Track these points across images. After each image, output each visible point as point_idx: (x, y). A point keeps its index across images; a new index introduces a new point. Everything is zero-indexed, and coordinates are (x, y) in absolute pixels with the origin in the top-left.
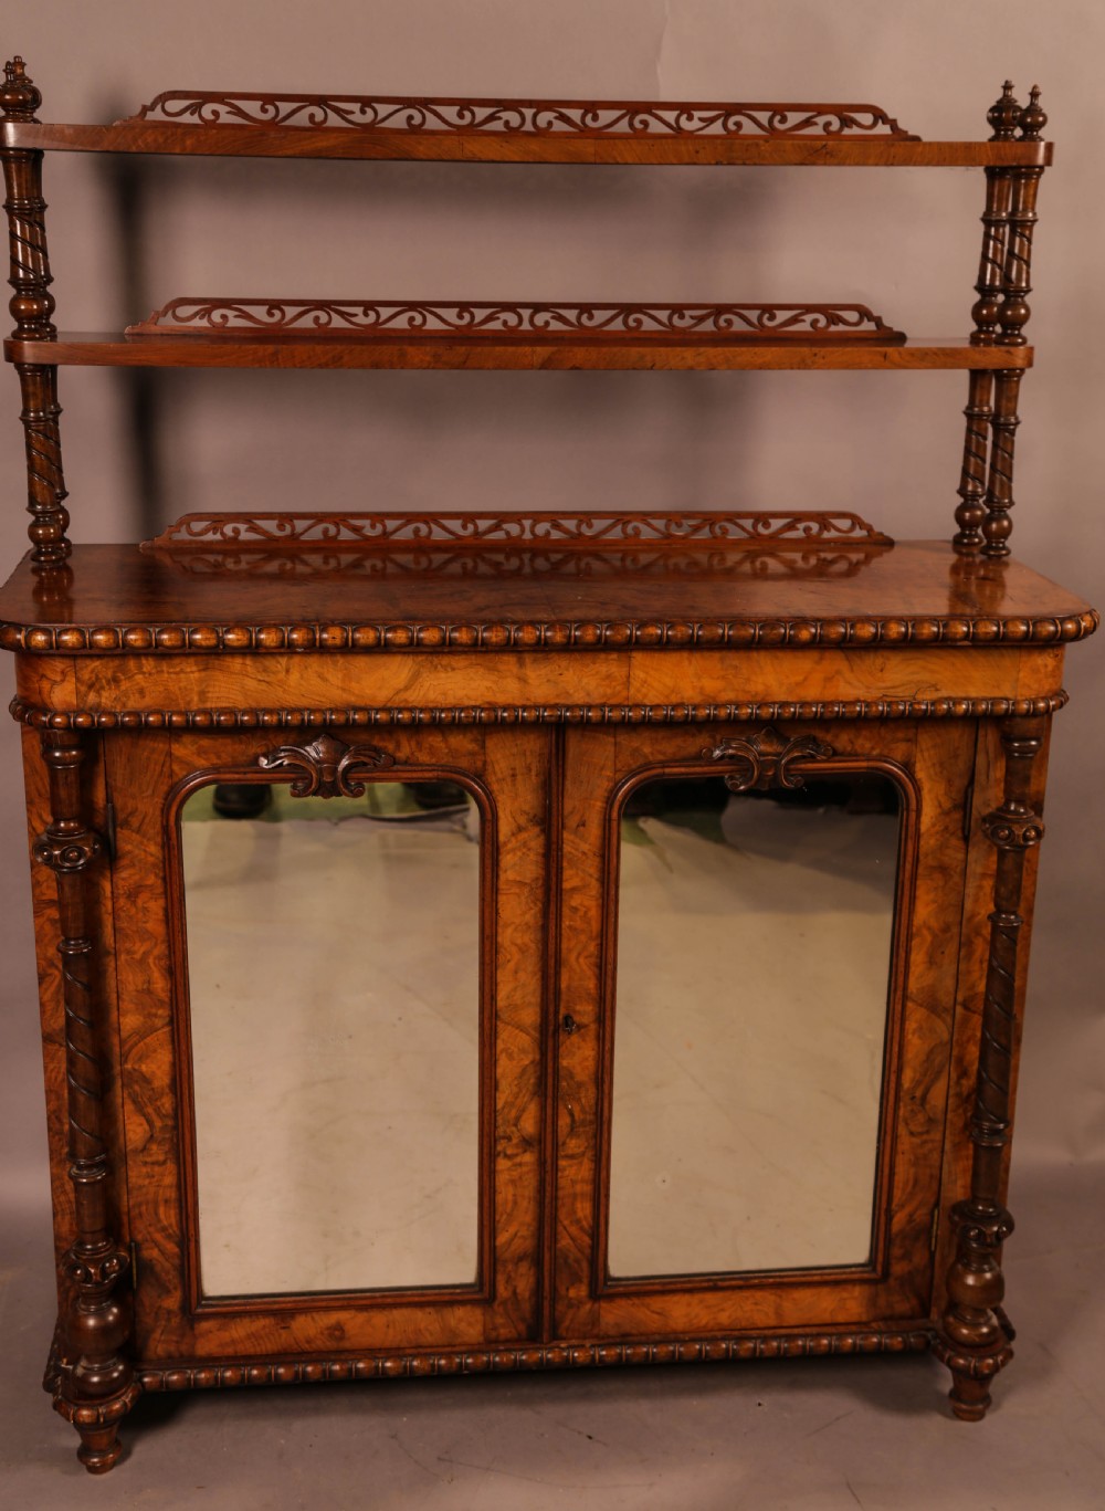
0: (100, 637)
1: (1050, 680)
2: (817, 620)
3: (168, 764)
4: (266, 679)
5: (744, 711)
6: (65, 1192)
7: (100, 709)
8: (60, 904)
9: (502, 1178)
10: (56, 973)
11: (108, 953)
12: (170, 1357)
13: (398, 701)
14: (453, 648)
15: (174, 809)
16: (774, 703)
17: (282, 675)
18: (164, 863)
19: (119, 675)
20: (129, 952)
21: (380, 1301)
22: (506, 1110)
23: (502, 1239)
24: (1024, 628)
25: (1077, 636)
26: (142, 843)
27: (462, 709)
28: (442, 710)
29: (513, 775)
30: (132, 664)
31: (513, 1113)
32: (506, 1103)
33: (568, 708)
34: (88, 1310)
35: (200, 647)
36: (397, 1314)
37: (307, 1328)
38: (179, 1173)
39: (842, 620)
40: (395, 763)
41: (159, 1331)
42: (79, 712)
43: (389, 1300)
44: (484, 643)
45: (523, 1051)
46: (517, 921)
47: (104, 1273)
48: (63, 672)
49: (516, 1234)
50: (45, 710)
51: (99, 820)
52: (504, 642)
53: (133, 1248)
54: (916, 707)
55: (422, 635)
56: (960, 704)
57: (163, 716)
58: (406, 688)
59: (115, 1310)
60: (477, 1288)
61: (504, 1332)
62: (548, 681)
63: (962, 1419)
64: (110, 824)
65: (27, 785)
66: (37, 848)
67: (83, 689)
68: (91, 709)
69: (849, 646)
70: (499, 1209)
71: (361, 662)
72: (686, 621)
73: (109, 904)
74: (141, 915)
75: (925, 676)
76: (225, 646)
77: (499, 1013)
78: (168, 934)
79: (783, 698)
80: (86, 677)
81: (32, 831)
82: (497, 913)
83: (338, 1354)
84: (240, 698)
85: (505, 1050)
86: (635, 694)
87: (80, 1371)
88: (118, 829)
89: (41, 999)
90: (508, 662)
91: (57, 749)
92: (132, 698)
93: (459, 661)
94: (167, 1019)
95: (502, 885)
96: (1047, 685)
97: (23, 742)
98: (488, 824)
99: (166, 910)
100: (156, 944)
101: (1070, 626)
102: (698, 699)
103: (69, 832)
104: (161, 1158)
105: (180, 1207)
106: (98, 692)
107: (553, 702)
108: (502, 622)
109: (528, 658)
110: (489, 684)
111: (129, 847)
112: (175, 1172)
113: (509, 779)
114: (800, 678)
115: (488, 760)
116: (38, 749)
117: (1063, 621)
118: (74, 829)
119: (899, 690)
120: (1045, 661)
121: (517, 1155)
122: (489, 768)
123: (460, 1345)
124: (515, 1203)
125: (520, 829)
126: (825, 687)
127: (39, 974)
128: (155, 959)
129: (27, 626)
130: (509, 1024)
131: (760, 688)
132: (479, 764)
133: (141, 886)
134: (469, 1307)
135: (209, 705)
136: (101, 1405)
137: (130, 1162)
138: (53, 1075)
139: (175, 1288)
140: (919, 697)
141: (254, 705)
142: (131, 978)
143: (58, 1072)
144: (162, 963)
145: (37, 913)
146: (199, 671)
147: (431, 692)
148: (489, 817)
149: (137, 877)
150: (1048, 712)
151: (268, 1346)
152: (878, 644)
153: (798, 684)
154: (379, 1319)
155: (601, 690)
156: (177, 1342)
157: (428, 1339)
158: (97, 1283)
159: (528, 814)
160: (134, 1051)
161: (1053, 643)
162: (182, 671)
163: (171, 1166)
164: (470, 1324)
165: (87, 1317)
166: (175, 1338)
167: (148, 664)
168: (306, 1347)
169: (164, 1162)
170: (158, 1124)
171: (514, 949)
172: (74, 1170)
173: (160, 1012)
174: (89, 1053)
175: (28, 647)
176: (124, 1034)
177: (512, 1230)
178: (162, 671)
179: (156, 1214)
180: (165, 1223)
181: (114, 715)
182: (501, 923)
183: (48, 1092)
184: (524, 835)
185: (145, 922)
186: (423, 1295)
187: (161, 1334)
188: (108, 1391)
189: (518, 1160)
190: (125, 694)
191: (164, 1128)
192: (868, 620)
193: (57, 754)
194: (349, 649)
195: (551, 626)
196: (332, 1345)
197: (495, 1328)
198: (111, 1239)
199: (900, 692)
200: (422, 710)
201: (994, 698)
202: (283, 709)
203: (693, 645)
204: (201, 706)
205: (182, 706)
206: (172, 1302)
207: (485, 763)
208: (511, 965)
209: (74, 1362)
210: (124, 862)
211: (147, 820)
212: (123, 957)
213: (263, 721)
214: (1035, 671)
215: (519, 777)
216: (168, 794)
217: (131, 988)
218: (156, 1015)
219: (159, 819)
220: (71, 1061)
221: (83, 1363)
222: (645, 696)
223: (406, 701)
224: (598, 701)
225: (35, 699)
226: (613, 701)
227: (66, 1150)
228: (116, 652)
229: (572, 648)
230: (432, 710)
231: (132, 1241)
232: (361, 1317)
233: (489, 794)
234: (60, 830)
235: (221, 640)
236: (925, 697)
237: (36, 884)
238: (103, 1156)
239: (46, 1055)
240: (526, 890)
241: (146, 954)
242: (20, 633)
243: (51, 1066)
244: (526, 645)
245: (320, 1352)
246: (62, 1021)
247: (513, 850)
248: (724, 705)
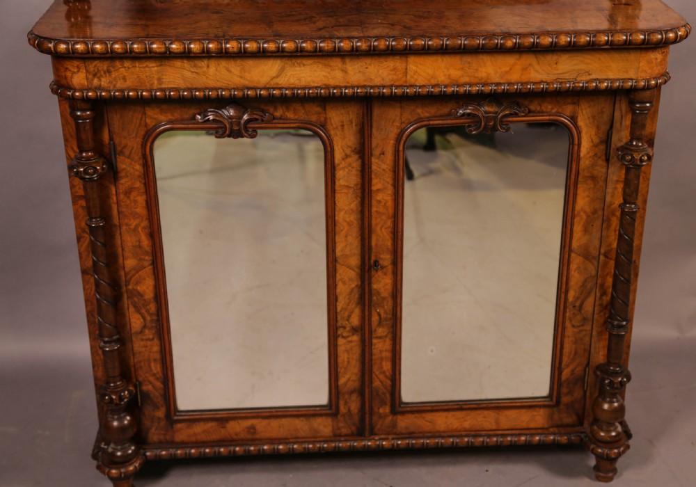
0: (98, 46)
1: (659, 68)
2: (518, 34)
3: (144, 119)
4: (196, 71)
5: (474, 88)
6: (98, 355)
7: (100, 88)
8: (86, 197)
9: (341, 349)
10: (87, 236)
11: (116, 226)
12: (160, 442)
13: (273, 83)
14: (303, 54)
15: (149, 144)
16: (492, 84)
17: (205, 69)
18: (144, 175)
19: (111, 68)
20: (127, 225)
21: (274, 414)
22: (342, 312)
23: (342, 381)
24: (642, 37)
25: (675, 41)
26: (131, 164)
27: (310, 88)
28: (298, 89)
29: (343, 126)
30: (118, 64)
31: (347, 314)
32: (342, 308)
33: (372, 87)
34: (113, 418)
35: (156, 53)
36: (285, 421)
37: (235, 428)
38: (161, 344)
39: (532, 34)
40: (274, 118)
41: (154, 429)
42: (89, 90)
43: (280, 413)
44: (321, 50)
45: (351, 280)
46: (347, 208)
47: (121, 399)
48: (78, 67)
49: (349, 379)
50: (69, 88)
51: (107, 150)
52: (332, 50)
53: (138, 385)
54: (577, 85)
55: (285, 45)
56: (603, 82)
57: (138, 92)
58: (277, 76)
59: (128, 418)
60: (328, 408)
61: (344, 431)
62: (360, 72)
63: (600, 481)
64: (113, 153)
65: (63, 130)
66: (71, 168)
67: (90, 77)
68: (96, 88)
69: (536, 50)
70: (340, 365)
71: (250, 63)
72: (439, 36)
73: (115, 198)
74: (133, 204)
75: (583, 67)
76: (170, 52)
77: (338, 260)
78: (149, 214)
79: (497, 80)
80: (92, 69)
81: (68, 157)
82: (335, 203)
83: (253, 441)
84: (182, 82)
85: (341, 279)
86: (411, 79)
87: (110, 450)
88: (118, 156)
89: (79, 250)
90: (337, 62)
91: (78, 110)
92: (119, 82)
93: (308, 62)
94: (151, 262)
95: (337, 188)
96: (657, 70)
97: (60, 106)
98: (329, 154)
99: (147, 201)
100: (142, 221)
101: (671, 35)
102: (447, 82)
103: (88, 159)
104: (151, 337)
105: (163, 363)
106: (99, 78)
107: (362, 84)
108: (331, 38)
109: (347, 60)
110: (325, 74)
111: (124, 166)
112: (159, 344)
113: (340, 128)
114: (508, 69)
115: (328, 117)
116: (69, 110)
117: (667, 32)
118: (91, 157)
119: (567, 75)
120: (656, 56)
121: (348, 337)
122: (328, 121)
123: (320, 437)
124: (349, 362)
125: (347, 156)
126: (522, 74)
127: (77, 237)
128: (142, 228)
129: (54, 40)
130: (342, 265)
131: (484, 75)
132: (323, 119)
133: (132, 188)
134: (324, 418)
135: (163, 86)
136: (122, 467)
137: (134, 339)
138: (89, 292)
139: (162, 406)
140: (579, 79)
141: (190, 86)
142: (129, 239)
143: (91, 290)
144: (146, 231)
145: (74, 203)
146: (157, 66)
147: (292, 79)
148: (329, 149)
149: (130, 183)
150: (658, 87)
151: (214, 437)
152: (554, 49)
153: (506, 72)
154: (275, 423)
155: (390, 77)
156: (164, 434)
157: (302, 434)
158: (117, 404)
159: (351, 148)
160: (133, 279)
161: (661, 45)
162: (147, 66)
163: (156, 341)
164: (325, 427)
165: (112, 421)
166: (163, 432)
167: (127, 64)
168: (235, 437)
169: (153, 339)
170: (148, 318)
171: (345, 224)
172: (102, 344)
173: (147, 258)
174: (107, 281)
175: (56, 52)
176: (127, 270)
177: (347, 376)
178: (136, 66)
179: (150, 366)
180: (155, 371)
181: (109, 91)
182: (337, 209)
183: (87, 301)
184: (349, 160)
185: (136, 208)
186: (298, 411)
187: (156, 429)
188: (126, 460)
189: (350, 339)
190: (115, 79)
191: (151, 321)
192: (548, 33)
193: (79, 113)
194: (242, 55)
195: (360, 39)
196: (249, 437)
197: (339, 429)
198: (125, 381)
199: (567, 76)
200: (286, 89)
201: (624, 79)
202: (206, 88)
203: (443, 51)
204: (159, 87)
205: (148, 86)
206: (161, 413)
207: (326, 118)
208: (343, 233)
209: (108, 444)
210: (122, 174)
211: (133, 151)
212: (124, 228)
213: (195, 95)
214: (649, 62)
215: (346, 127)
216: (145, 136)
217: (130, 244)
218: (144, 260)
219: (140, 150)
220: (97, 284)
221: (112, 445)
222: (416, 80)
223: (277, 84)
224: (388, 84)
225: (63, 82)
226: (397, 84)
227: (97, 332)
228: (108, 55)
229: (373, 53)
230: (293, 89)
231: (137, 381)
232: (265, 422)
233: (329, 136)
234: (83, 157)
235: (168, 49)
236: (582, 79)
237: (72, 187)
238: (117, 336)
239: (84, 281)
240: (351, 191)
241: (137, 226)
242: (51, 43)
243: (87, 287)
244: (346, 51)
245: (242, 440)
246: (91, 263)
247: (343, 168)
248: (463, 85)
